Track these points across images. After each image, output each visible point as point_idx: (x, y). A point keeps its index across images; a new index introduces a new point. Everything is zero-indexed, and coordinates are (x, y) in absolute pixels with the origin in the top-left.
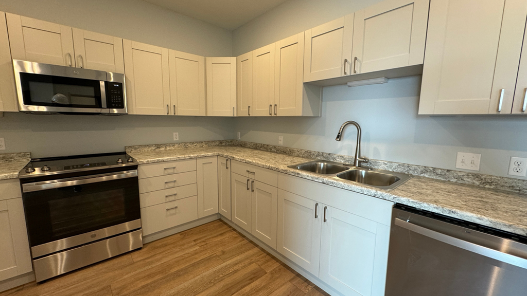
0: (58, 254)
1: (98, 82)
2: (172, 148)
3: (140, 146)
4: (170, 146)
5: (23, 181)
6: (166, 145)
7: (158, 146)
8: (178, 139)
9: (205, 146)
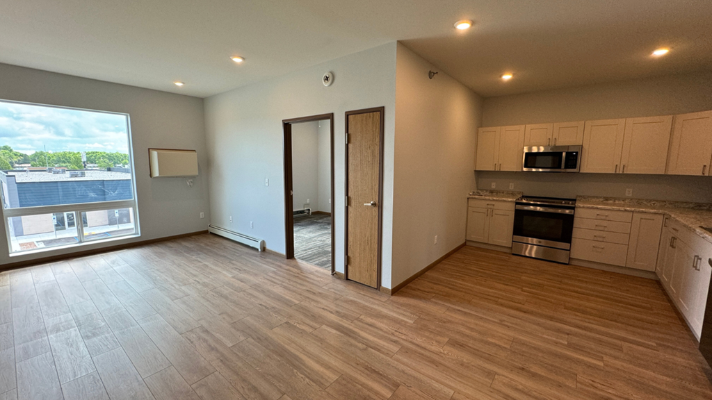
0: (529, 246)
1: (561, 153)
2: (622, 202)
3: (589, 197)
4: (619, 200)
5: (517, 203)
6: (615, 199)
7: (607, 199)
8: (631, 195)
9: (668, 205)
